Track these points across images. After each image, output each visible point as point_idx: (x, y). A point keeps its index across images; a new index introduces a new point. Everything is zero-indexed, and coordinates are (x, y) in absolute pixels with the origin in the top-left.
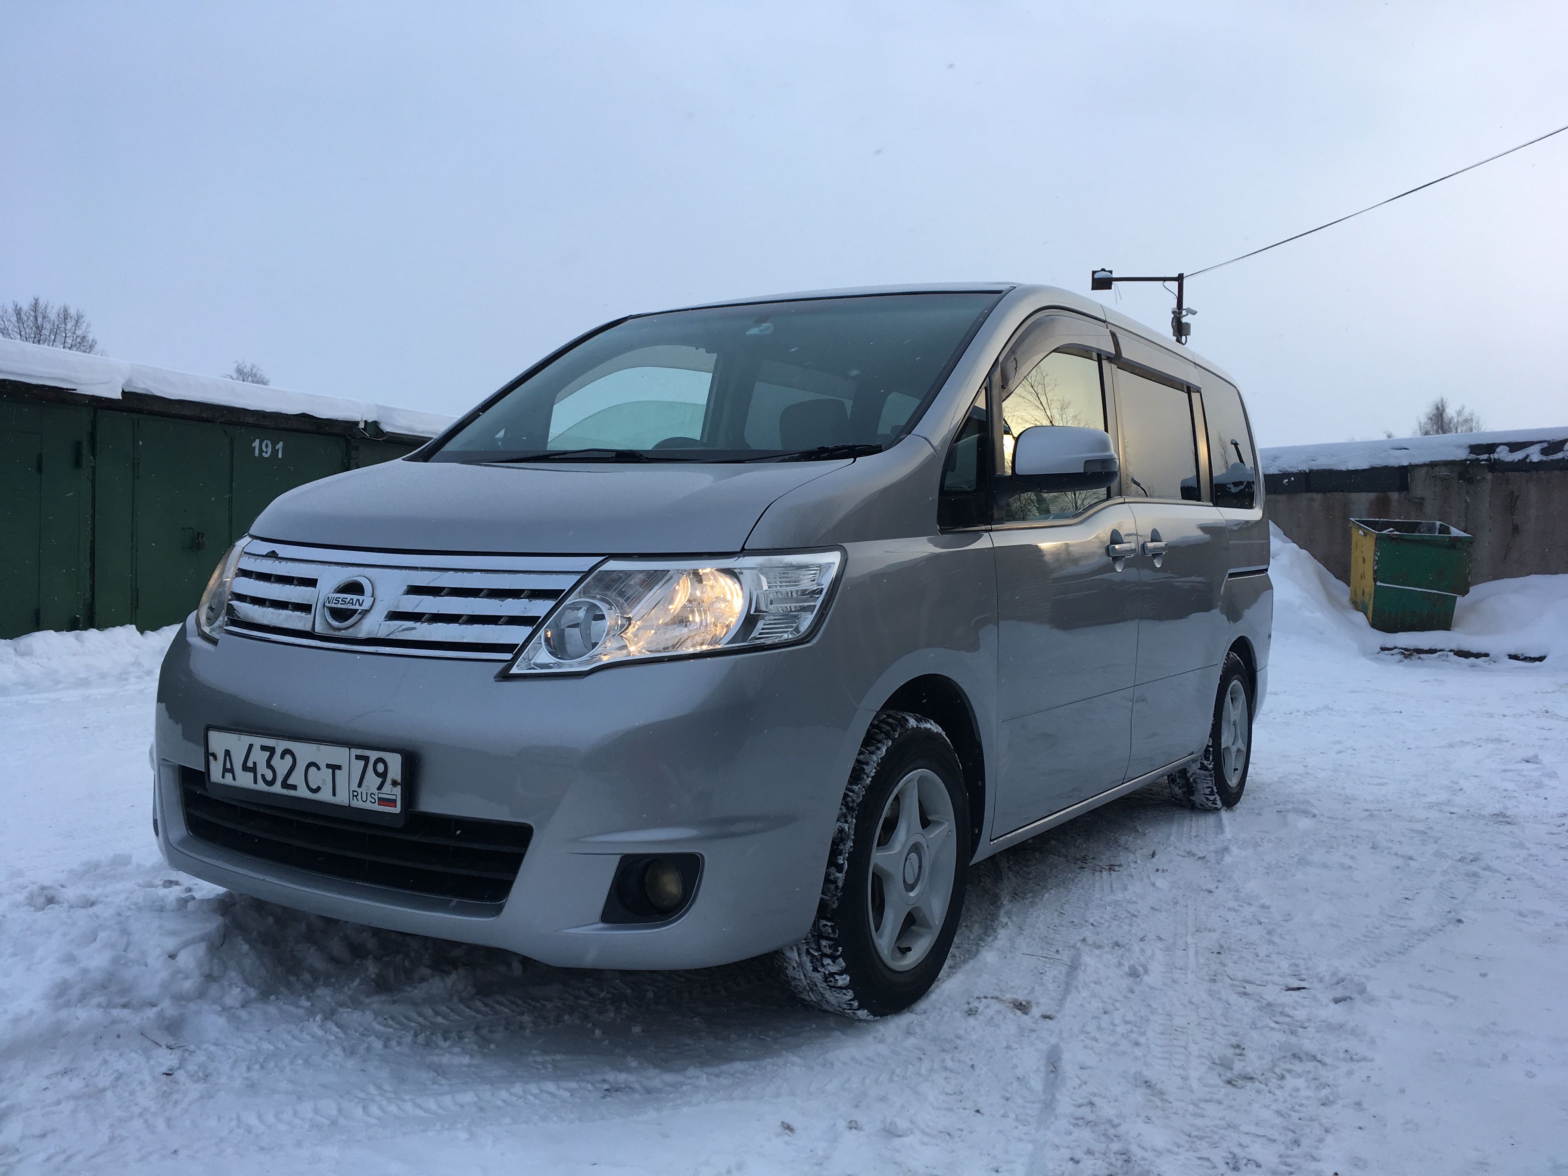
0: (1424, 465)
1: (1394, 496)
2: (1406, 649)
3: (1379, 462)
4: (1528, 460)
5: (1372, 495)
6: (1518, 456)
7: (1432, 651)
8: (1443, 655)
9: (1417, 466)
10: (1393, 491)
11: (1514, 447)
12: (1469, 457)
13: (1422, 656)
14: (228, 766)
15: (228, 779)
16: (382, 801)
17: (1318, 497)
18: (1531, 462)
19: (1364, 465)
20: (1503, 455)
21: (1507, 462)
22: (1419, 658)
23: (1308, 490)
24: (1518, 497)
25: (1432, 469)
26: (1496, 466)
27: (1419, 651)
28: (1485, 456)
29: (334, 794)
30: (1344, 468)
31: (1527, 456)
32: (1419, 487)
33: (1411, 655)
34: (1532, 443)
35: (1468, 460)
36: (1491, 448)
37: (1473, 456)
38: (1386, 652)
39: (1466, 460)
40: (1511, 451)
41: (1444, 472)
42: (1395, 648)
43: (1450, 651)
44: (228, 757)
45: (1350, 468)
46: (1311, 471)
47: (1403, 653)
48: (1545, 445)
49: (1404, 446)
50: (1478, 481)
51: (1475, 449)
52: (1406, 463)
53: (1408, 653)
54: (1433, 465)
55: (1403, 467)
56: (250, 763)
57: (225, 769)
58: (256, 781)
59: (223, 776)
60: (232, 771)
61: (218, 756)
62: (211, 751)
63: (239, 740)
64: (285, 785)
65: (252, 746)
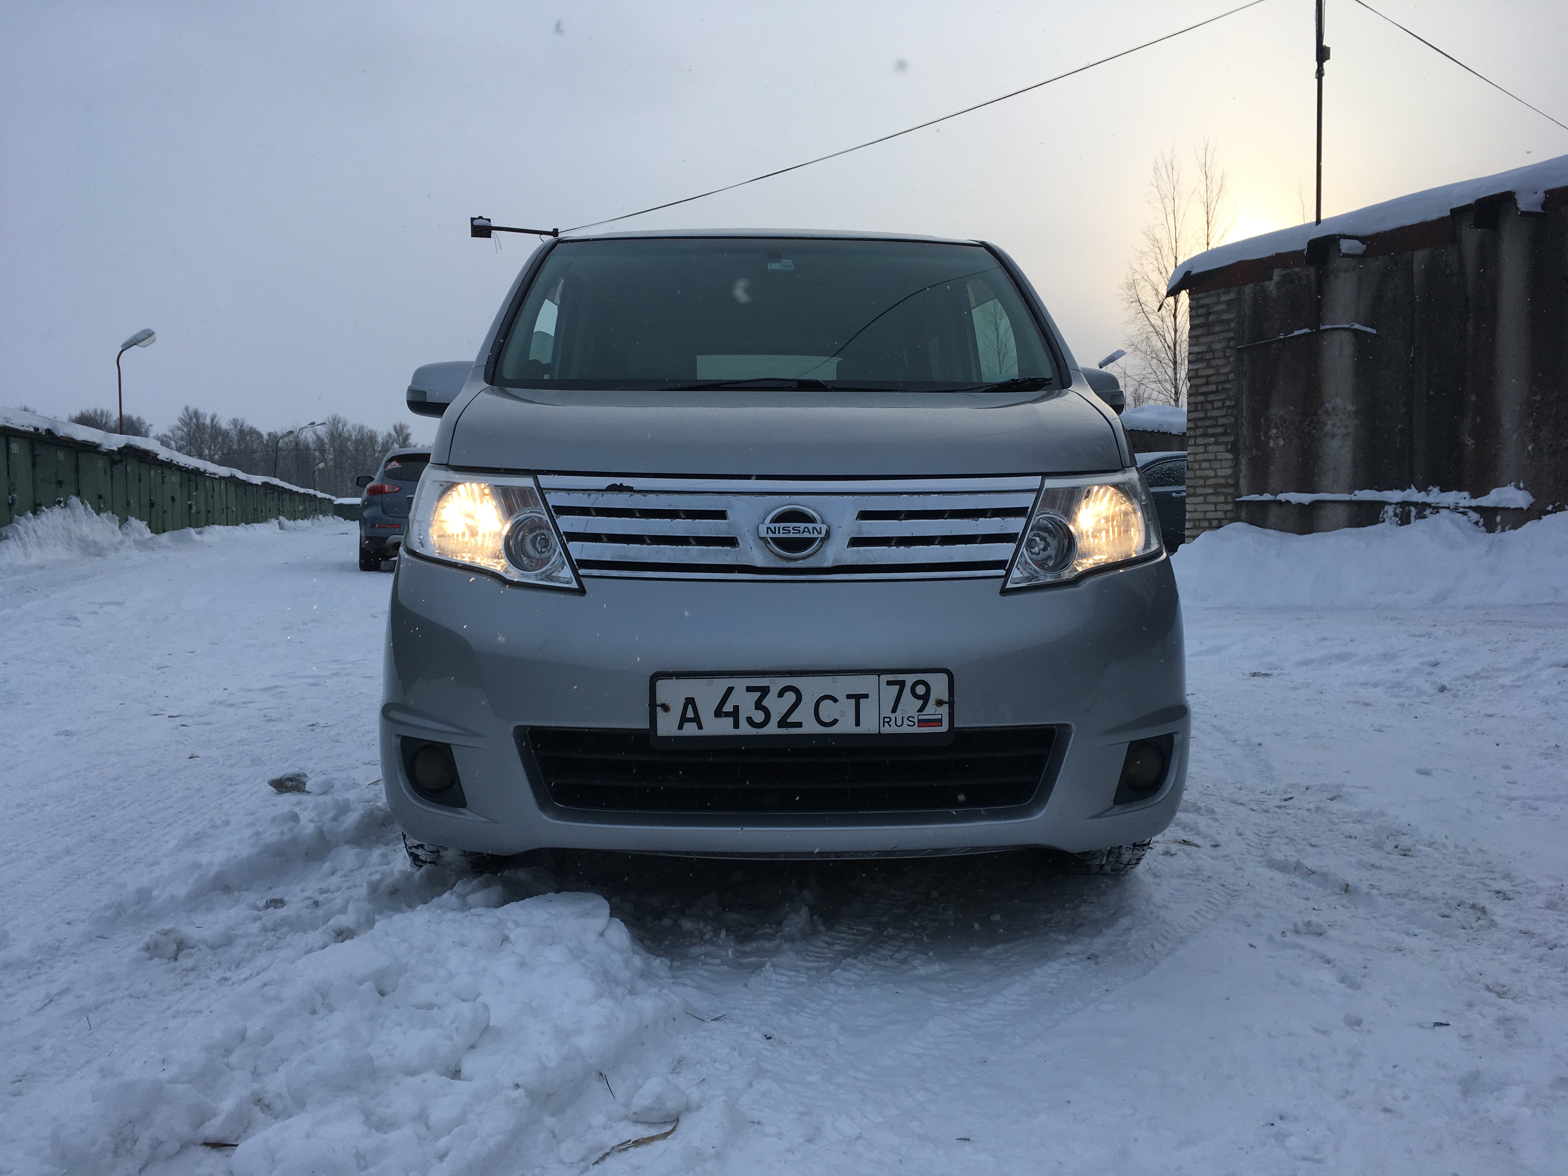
14: (690, 714)
15: (690, 729)
16: (922, 723)
29: (858, 723)
44: (690, 706)
56: (729, 707)
57: (684, 720)
58: (736, 725)
59: (680, 727)
60: (697, 719)
61: (671, 706)
62: (658, 702)
63: (709, 685)
64: (783, 723)
65: (730, 690)
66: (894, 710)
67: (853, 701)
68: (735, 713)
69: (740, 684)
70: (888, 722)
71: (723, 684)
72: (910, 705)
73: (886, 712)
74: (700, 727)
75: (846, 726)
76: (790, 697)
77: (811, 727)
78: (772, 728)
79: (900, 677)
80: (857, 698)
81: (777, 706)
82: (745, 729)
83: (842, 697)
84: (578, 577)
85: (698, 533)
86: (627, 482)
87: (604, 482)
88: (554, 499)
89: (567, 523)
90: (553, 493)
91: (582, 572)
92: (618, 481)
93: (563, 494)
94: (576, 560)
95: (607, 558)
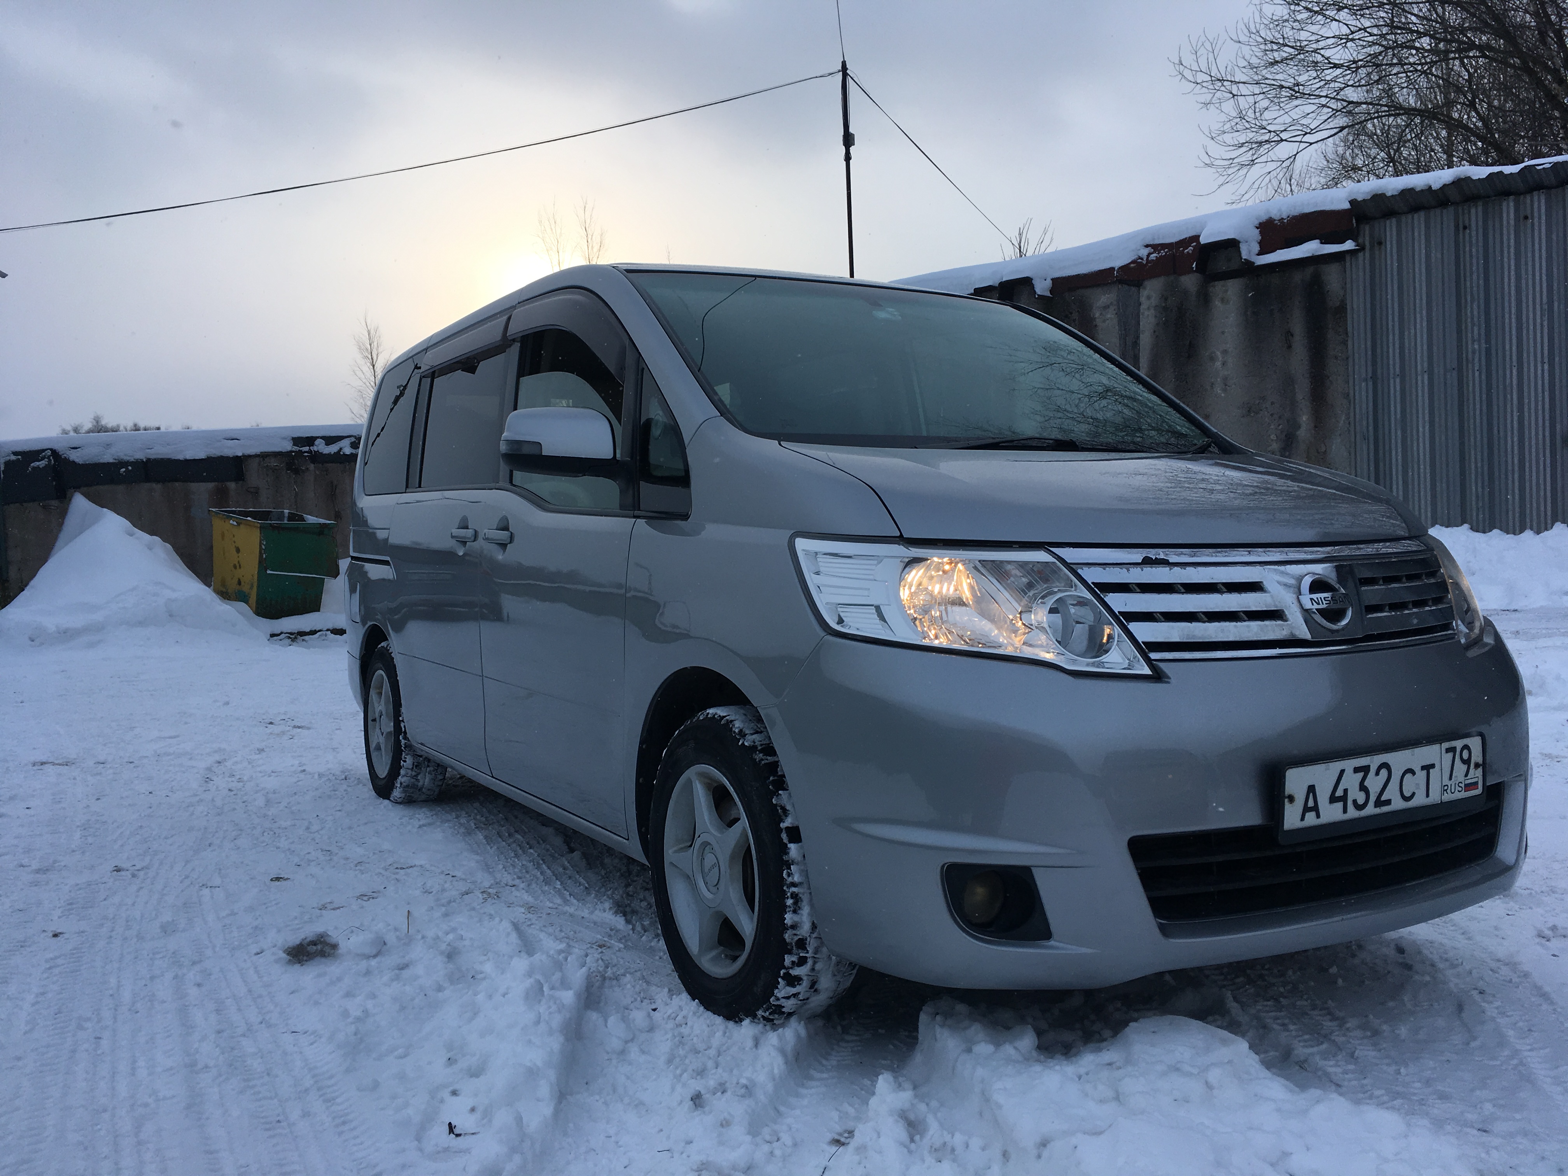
0: (256, 456)
1: (232, 485)
2: (291, 634)
3: (215, 452)
4: (342, 453)
5: (211, 485)
6: (333, 449)
7: (313, 632)
8: (323, 634)
9: (250, 456)
10: (231, 481)
11: (330, 440)
12: (294, 449)
13: (306, 638)
14: (1311, 803)
15: (1311, 819)
16: (1467, 787)
17: (158, 487)
18: (344, 454)
19: (201, 455)
20: (321, 447)
21: (325, 454)
22: (303, 640)
23: (148, 479)
24: (336, 486)
25: (264, 460)
26: (316, 457)
27: (302, 634)
28: (306, 449)
29: (1428, 794)
30: (181, 457)
31: (341, 449)
32: (255, 478)
33: (296, 638)
34: (340, 438)
35: (293, 452)
36: (310, 441)
37: (296, 448)
38: (275, 638)
39: (291, 452)
40: (327, 444)
41: (273, 463)
42: (282, 633)
43: (328, 630)
44: (1311, 795)
45: (188, 457)
46: (149, 460)
47: (289, 638)
48: (353, 439)
49: (235, 437)
50: (303, 471)
51: (297, 441)
52: (240, 454)
53: (293, 636)
54: (264, 456)
55: (237, 458)
56: (1340, 793)
57: (1306, 809)
58: (1345, 811)
59: (1302, 819)
60: (1316, 809)
61: (1296, 796)
62: (1287, 793)
63: (1326, 770)
64: (1379, 803)
65: (1342, 772)
66: (1450, 779)
67: (1425, 772)
68: (1344, 799)
69: (1349, 765)
70: (1446, 790)
71: (1336, 767)
72: (1460, 768)
73: (1446, 781)
74: (1318, 816)
75: (1420, 800)
76: (1384, 773)
77: (1398, 804)
78: (1371, 810)
79: (1454, 743)
80: (1428, 768)
81: (1374, 783)
82: (1352, 813)
83: (1417, 769)
84: (1149, 662)
85: (1250, 607)
86: (1161, 554)
87: (1137, 556)
88: (1093, 576)
89: (1119, 602)
90: (1086, 569)
91: (1153, 656)
92: (1152, 553)
93: (1099, 569)
94: (1143, 642)
95: (1175, 638)
